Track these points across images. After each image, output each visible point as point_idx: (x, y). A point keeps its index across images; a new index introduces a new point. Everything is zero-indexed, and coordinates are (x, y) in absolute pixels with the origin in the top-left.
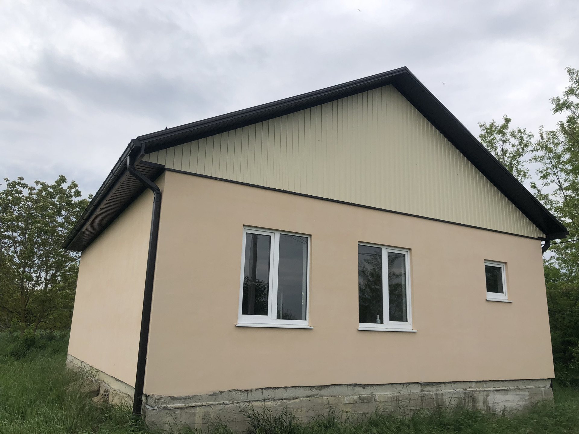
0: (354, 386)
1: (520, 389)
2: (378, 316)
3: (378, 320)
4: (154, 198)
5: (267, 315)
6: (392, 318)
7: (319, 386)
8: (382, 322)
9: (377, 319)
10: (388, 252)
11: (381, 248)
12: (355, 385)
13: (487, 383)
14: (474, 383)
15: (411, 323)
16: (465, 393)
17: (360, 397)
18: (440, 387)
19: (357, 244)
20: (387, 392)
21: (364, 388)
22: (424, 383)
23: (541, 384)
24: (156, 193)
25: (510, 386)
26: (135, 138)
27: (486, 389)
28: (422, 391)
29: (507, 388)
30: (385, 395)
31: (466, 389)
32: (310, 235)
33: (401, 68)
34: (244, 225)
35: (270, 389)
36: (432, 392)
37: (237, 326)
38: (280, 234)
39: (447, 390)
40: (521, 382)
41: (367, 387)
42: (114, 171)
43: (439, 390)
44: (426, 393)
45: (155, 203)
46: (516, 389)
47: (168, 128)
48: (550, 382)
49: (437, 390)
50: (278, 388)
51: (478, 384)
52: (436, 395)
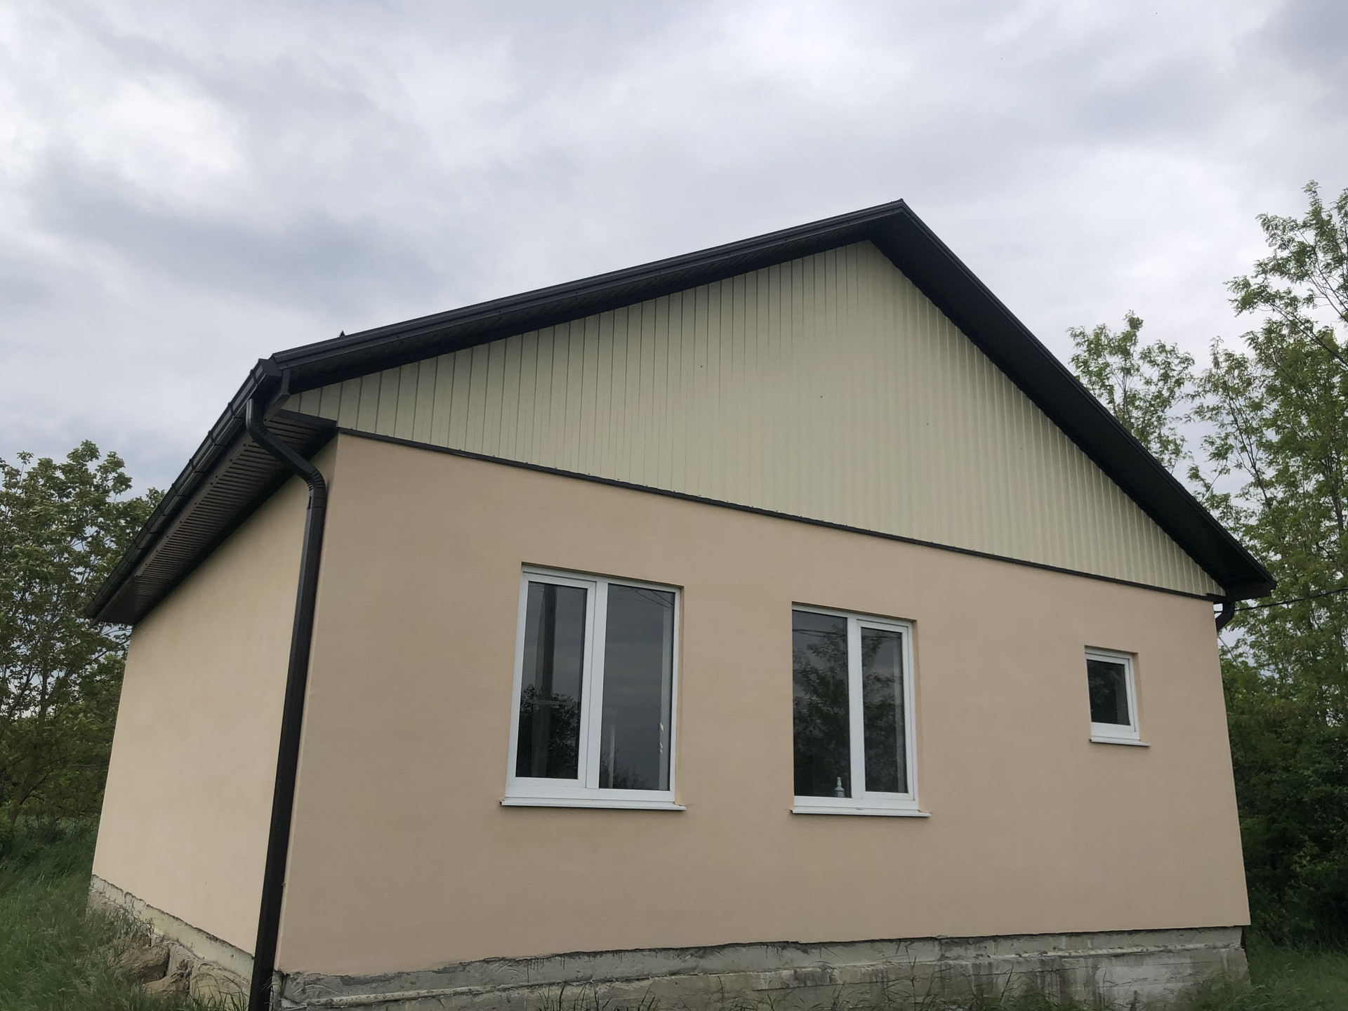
0: (783, 948)
1: (1170, 951)
2: (839, 778)
3: (840, 788)
4: (310, 497)
5: (576, 777)
6: (873, 784)
7: (699, 948)
8: (848, 794)
9: (836, 786)
10: (862, 628)
11: (846, 618)
12: (785, 945)
13: (1095, 937)
14: (1064, 939)
15: (917, 798)
16: (1042, 962)
17: (795, 972)
18: (986, 947)
19: (790, 608)
20: (860, 960)
21: (805, 951)
22: (948, 938)
23: (1218, 940)
24: (314, 486)
25: (1149, 945)
26: (267, 357)
27: (1093, 953)
28: (943, 957)
29: (1139, 950)
30: (856, 969)
31: (1047, 953)
32: (681, 588)
33: (892, 203)
34: (524, 564)
35: (581, 956)
36: (965, 959)
37: (503, 804)
38: (609, 584)
39: (1003, 955)
40: (1174, 935)
41: (813, 950)
42: (215, 435)
43: (982, 955)
44: (951, 962)
45: (311, 510)
46: (1161, 951)
47: (346, 334)
48: (1237, 936)
49: (977, 957)
50: (601, 953)
51: (1074, 939)
52: (976, 966)
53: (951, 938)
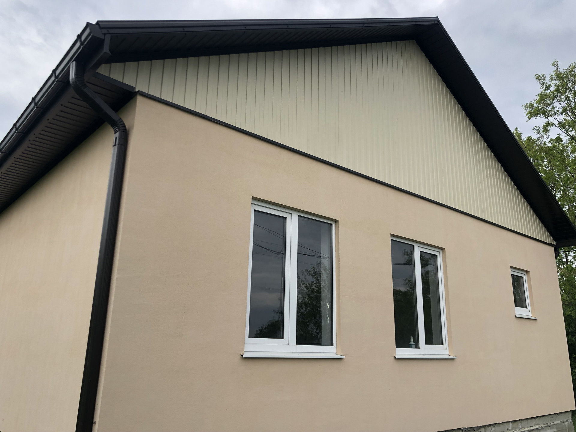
2: (412, 337)
3: (413, 343)
4: (116, 138)
5: (283, 338)
6: (429, 341)
10: (420, 251)
11: (413, 246)
13: (522, 421)
15: (448, 348)
19: (390, 238)
22: (465, 428)
23: (564, 418)
25: (541, 424)
26: (93, 22)
27: (522, 430)
32: (336, 221)
33: (433, 17)
34: (254, 198)
37: (244, 357)
40: (549, 418)
42: (37, 100)
45: (116, 147)
46: (546, 426)
48: (570, 415)
51: (514, 423)
53: (468, 428)
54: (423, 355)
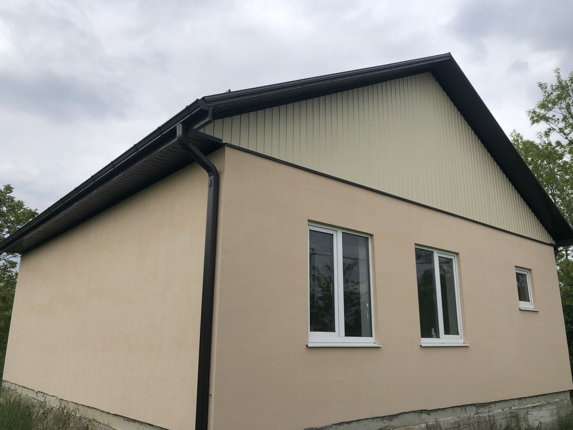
0: (421, 413)
1: (550, 403)
2: (433, 329)
3: (434, 333)
4: (211, 180)
5: (335, 331)
6: (447, 332)
7: (390, 416)
8: (438, 336)
10: (439, 257)
11: (433, 252)
12: (421, 411)
13: (526, 399)
14: (516, 401)
15: (462, 337)
16: (511, 413)
17: (427, 425)
18: (491, 407)
19: (414, 247)
20: (448, 417)
21: (429, 414)
23: (563, 396)
24: (212, 174)
25: (543, 401)
26: (200, 98)
27: (526, 406)
28: (477, 413)
29: (540, 404)
30: (448, 421)
31: (512, 408)
32: (371, 235)
33: (446, 54)
35: (344, 424)
36: (485, 413)
37: (309, 346)
38: (342, 232)
39: (497, 410)
40: (550, 396)
41: (432, 413)
44: (480, 415)
45: (212, 188)
46: (547, 404)
47: (231, 91)
48: (569, 394)
49: (489, 411)
50: (352, 422)
51: (520, 401)
52: (489, 416)
53: (480, 404)
54: (443, 343)
